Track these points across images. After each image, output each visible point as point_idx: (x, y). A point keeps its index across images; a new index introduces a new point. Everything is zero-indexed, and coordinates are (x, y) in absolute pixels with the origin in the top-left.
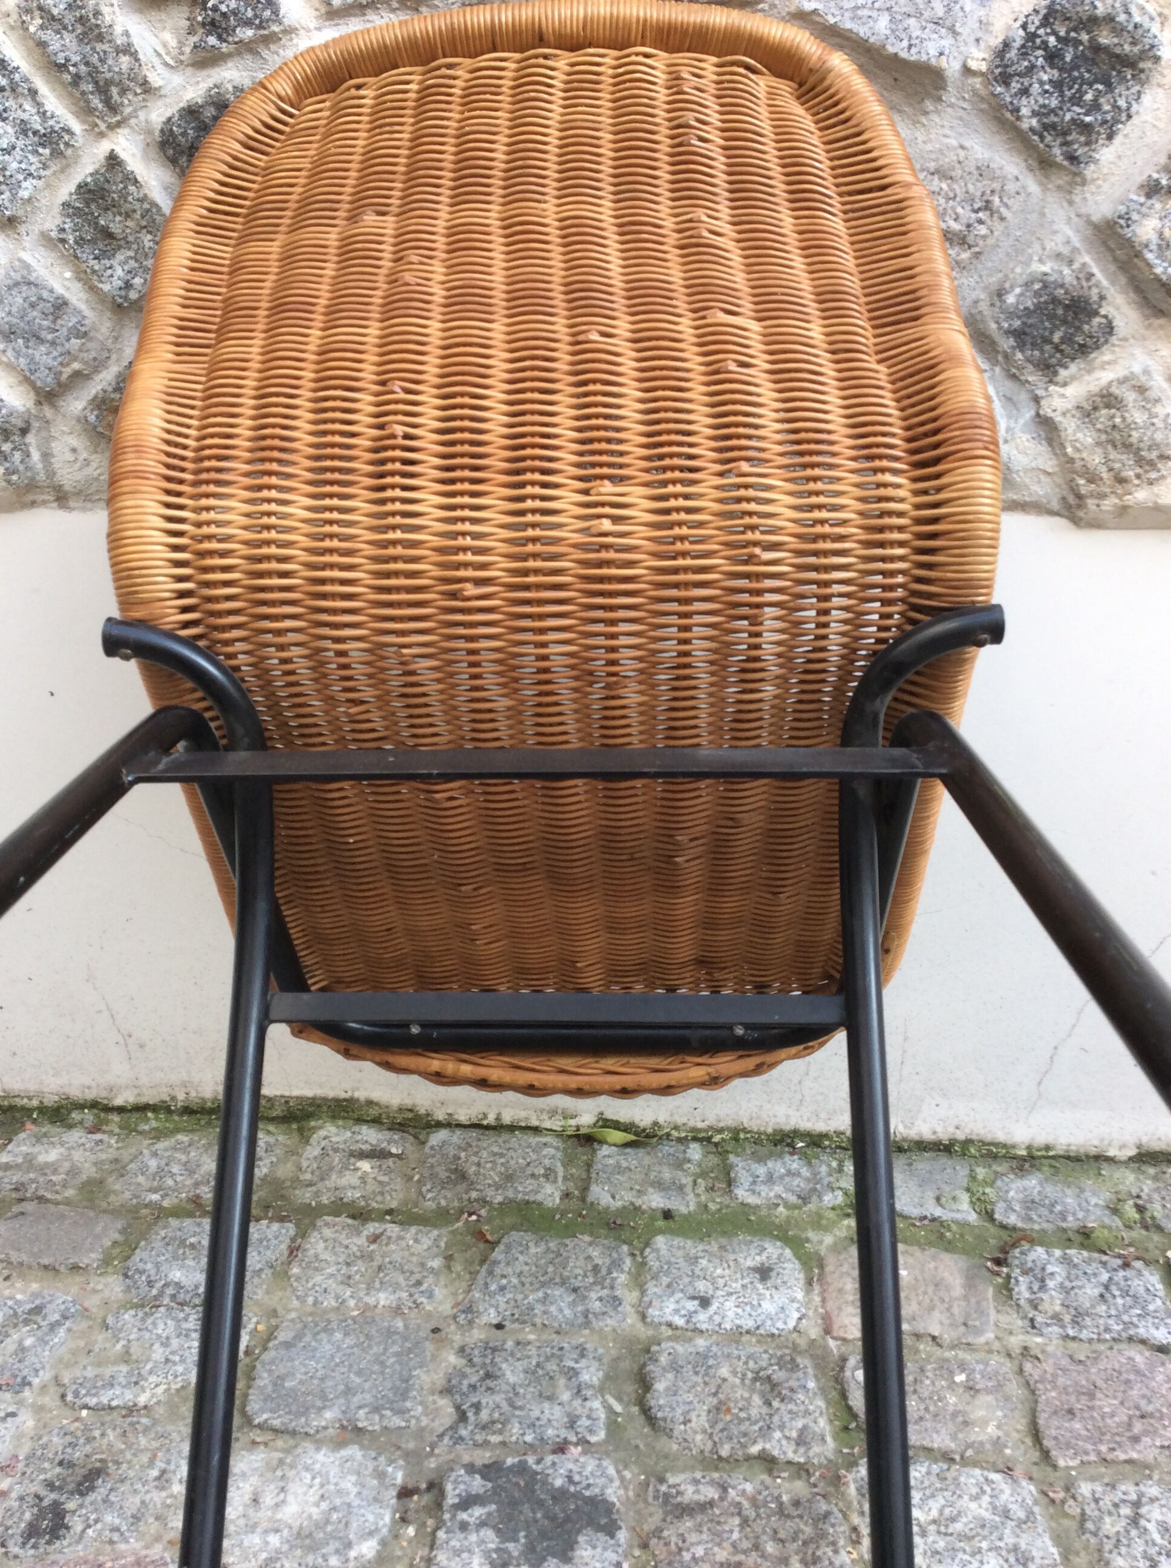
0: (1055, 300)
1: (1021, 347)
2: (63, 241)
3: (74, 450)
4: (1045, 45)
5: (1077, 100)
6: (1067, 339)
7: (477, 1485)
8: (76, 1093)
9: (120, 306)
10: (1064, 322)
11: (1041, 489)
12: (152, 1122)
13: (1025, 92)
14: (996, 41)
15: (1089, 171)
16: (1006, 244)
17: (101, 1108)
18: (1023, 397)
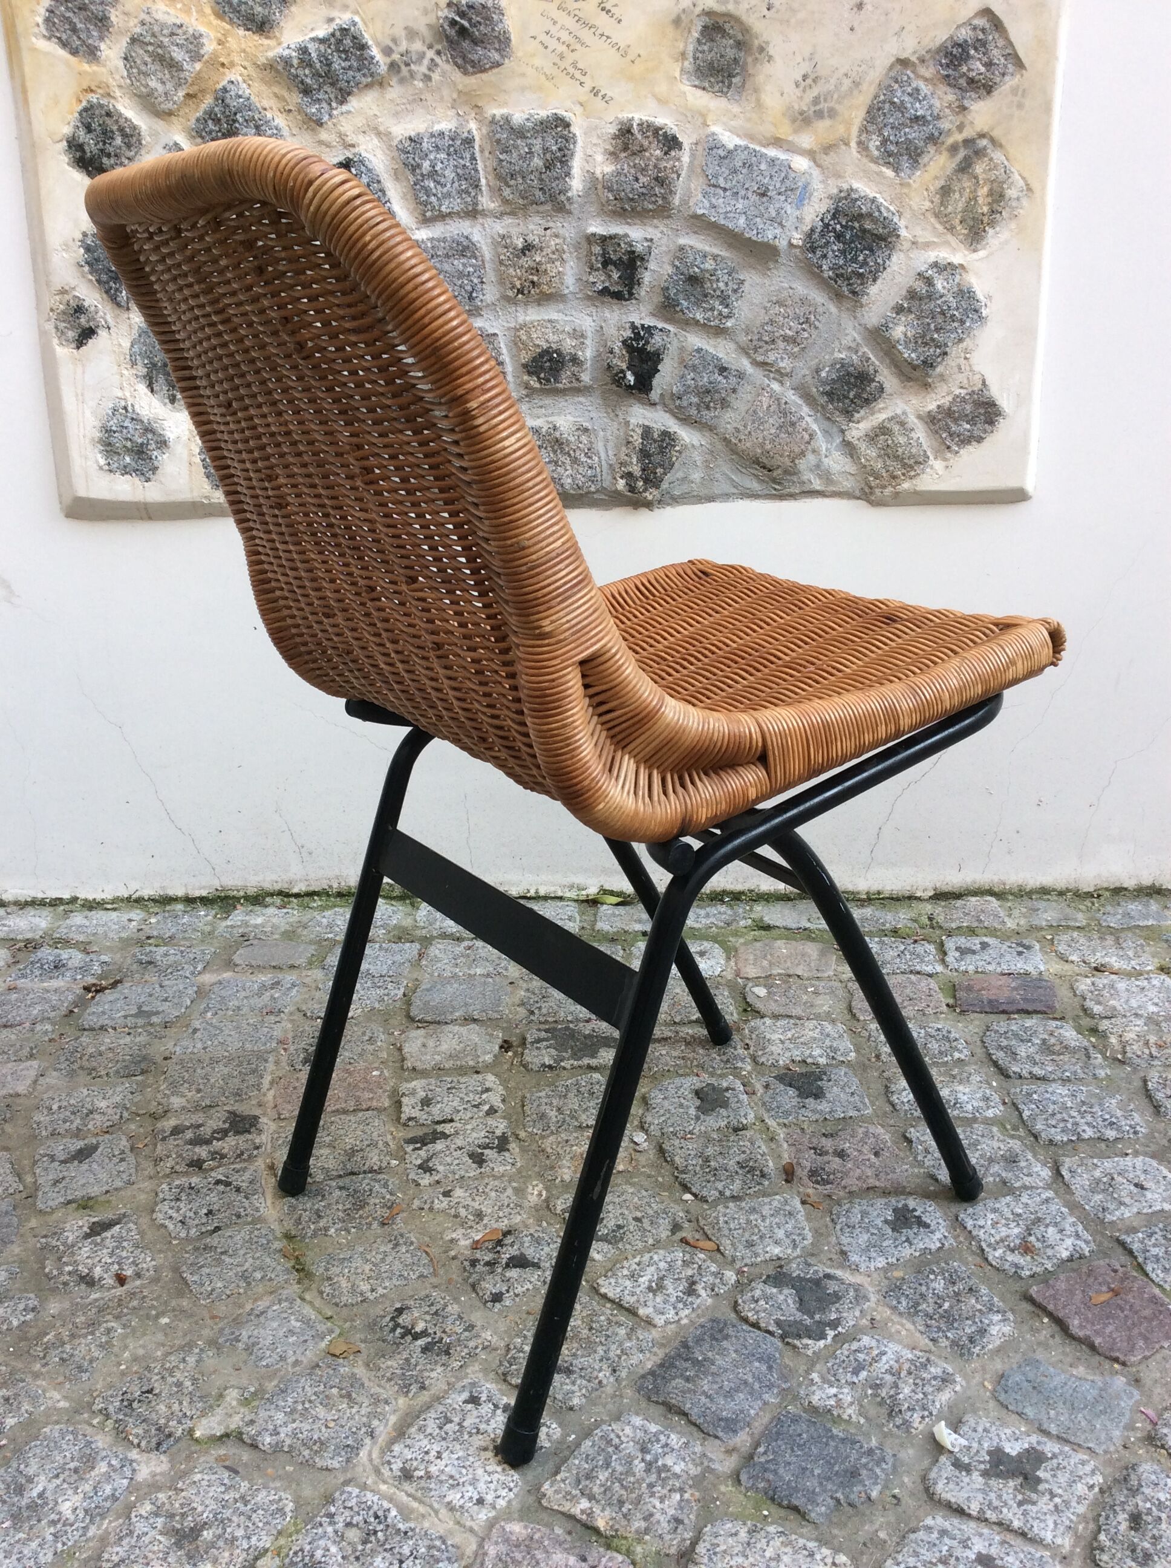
0: (849, 374)
1: (831, 401)
4: (834, 229)
5: (854, 260)
6: (858, 396)
7: (543, 1035)
8: (268, 886)
10: (855, 386)
11: (847, 484)
12: (317, 902)
13: (825, 256)
14: (807, 228)
15: (864, 300)
16: (820, 342)
17: (285, 895)
18: (835, 429)
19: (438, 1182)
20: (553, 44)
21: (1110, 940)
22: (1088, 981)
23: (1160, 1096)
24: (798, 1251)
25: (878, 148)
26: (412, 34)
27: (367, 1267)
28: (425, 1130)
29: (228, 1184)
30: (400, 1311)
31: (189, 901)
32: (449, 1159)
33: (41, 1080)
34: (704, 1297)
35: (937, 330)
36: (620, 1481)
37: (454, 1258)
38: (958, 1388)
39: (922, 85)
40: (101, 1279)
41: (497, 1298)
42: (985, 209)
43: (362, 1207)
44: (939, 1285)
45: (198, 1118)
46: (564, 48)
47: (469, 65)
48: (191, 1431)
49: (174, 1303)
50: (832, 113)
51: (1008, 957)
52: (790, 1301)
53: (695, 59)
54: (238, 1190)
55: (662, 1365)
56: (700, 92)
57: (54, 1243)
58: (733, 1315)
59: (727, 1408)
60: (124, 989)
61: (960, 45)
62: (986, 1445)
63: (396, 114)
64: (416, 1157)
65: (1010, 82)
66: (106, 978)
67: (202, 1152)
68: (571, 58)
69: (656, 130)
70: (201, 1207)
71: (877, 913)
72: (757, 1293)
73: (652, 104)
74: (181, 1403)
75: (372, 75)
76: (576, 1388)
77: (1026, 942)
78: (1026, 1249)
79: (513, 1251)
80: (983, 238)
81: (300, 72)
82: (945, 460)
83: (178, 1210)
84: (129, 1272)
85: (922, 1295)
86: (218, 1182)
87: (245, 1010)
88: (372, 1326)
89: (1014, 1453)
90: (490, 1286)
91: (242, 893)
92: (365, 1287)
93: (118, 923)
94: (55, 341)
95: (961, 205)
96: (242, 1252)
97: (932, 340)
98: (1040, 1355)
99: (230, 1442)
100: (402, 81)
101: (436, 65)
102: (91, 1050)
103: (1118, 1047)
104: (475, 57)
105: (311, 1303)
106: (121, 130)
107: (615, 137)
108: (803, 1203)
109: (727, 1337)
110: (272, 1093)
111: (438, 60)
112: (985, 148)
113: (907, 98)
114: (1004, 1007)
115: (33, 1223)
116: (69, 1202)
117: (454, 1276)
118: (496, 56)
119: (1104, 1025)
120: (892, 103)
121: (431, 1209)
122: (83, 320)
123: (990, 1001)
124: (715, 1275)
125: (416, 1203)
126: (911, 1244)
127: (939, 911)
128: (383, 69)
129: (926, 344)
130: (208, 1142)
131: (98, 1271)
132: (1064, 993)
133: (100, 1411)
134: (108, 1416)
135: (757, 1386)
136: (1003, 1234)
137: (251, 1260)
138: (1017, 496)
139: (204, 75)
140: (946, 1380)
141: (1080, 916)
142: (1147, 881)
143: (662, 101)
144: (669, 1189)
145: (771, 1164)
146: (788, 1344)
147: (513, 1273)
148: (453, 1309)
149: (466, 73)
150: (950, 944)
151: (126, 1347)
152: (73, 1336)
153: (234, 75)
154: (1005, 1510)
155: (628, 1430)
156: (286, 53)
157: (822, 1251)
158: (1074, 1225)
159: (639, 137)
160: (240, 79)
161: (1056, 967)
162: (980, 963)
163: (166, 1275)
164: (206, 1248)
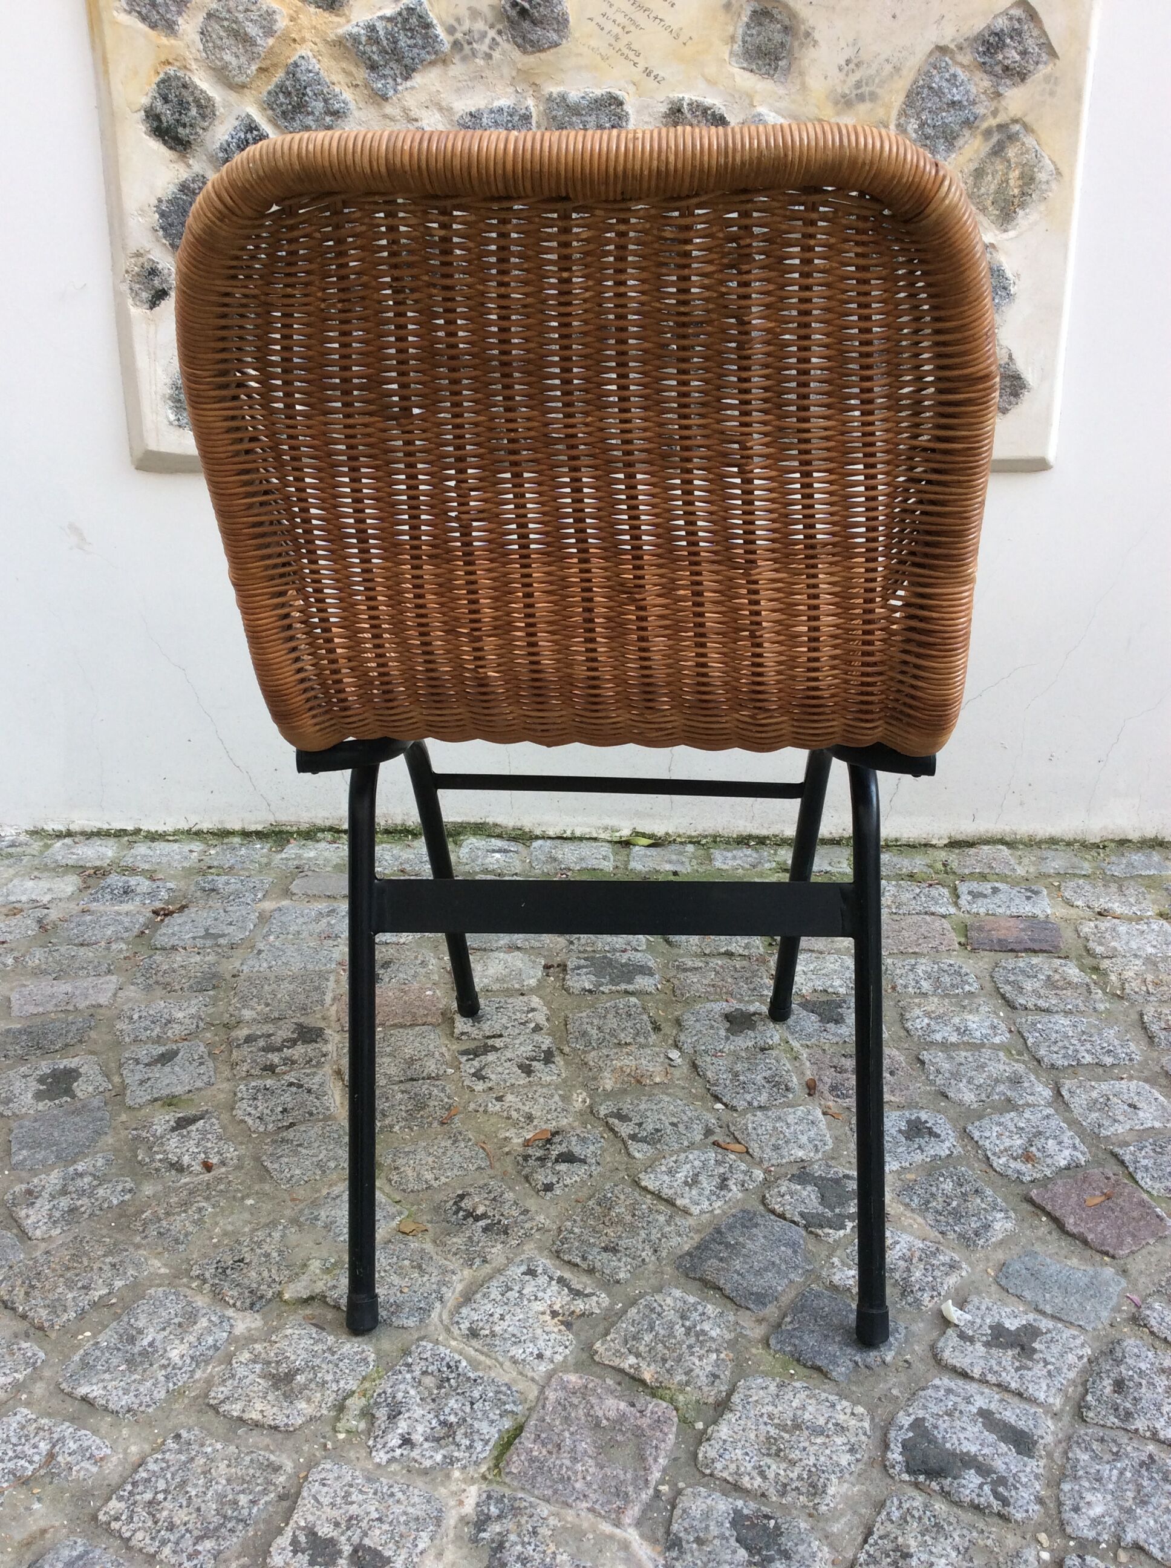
7: (583, 963)
8: (320, 822)
17: (335, 831)
19: (491, 1089)
20: (609, 26)
21: (1114, 888)
22: (1092, 924)
23: (1154, 1028)
24: (820, 1155)
25: (916, 132)
26: (474, 14)
27: (430, 1159)
28: (477, 1043)
29: (300, 1086)
30: (462, 1197)
31: (245, 834)
32: (500, 1069)
33: (120, 994)
34: (735, 1191)
36: (663, 1342)
37: (508, 1153)
38: (964, 1274)
39: (959, 71)
40: (189, 1166)
41: (549, 1188)
42: (1016, 191)
43: (423, 1108)
44: (948, 1186)
45: (268, 1028)
46: (619, 30)
47: (528, 45)
48: (280, 1294)
49: (257, 1188)
50: (873, 97)
51: (1017, 901)
52: (813, 1196)
53: (744, 42)
54: (309, 1091)
55: (697, 1248)
56: (747, 74)
57: (144, 1134)
58: (761, 1208)
59: (758, 1284)
60: (191, 912)
61: (996, 34)
62: (988, 1321)
63: (458, 90)
64: (470, 1067)
65: (1043, 70)
66: (172, 904)
67: (275, 1058)
68: (625, 39)
69: (705, 110)
70: (277, 1105)
71: (895, 859)
72: (783, 1189)
73: (702, 85)
74: (270, 1271)
75: (436, 53)
76: (622, 1264)
77: (1034, 887)
78: (1028, 1157)
79: (563, 1149)
80: (1013, 219)
81: (368, 49)
83: (256, 1108)
84: (214, 1160)
85: (932, 1195)
86: (291, 1084)
87: (305, 934)
88: (437, 1209)
89: (1013, 1328)
90: (542, 1177)
91: (295, 829)
92: (429, 1176)
93: (180, 853)
94: (130, 301)
95: (993, 187)
96: (316, 1145)
98: (1038, 1247)
99: (316, 1303)
100: (464, 59)
101: (498, 44)
102: (165, 967)
103: (1117, 984)
104: (534, 37)
105: (380, 1188)
106: (197, 101)
107: (666, 116)
108: (824, 1114)
109: (756, 1225)
110: (334, 1008)
111: (498, 39)
112: (1017, 133)
113: (944, 84)
114: (1012, 946)
115: (124, 1117)
116: (156, 1100)
117: (509, 1169)
118: (555, 37)
119: (1105, 964)
120: (930, 88)
121: (485, 1112)
122: (156, 282)
123: (1000, 940)
124: (745, 1173)
125: (472, 1106)
126: (922, 1151)
127: (953, 858)
128: (446, 47)
130: (279, 1050)
131: (186, 1160)
132: (1068, 934)
133: (198, 1276)
134: (205, 1281)
135: (783, 1267)
136: (1007, 1144)
137: (324, 1152)
138: (1039, 465)
139: (276, 50)
140: (953, 1266)
141: (1086, 865)
142: (1150, 833)
143: (711, 82)
144: (702, 1099)
145: (795, 1079)
146: (811, 1232)
147: (563, 1167)
148: (509, 1196)
149: (525, 52)
150: (963, 888)
151: (217, 1224)
152: (168, 1214)
153: (304, 50)
154: (1004, 1374)
155: (669, 1301)
156: (355, 30)
157: (842, 1155)
158: (1072, 1138)
159: (689, 116)
160: (310, 54)
161: (1062, 911)
162: (991, 906)
163: (248, 1163)
164: (284, 1141)
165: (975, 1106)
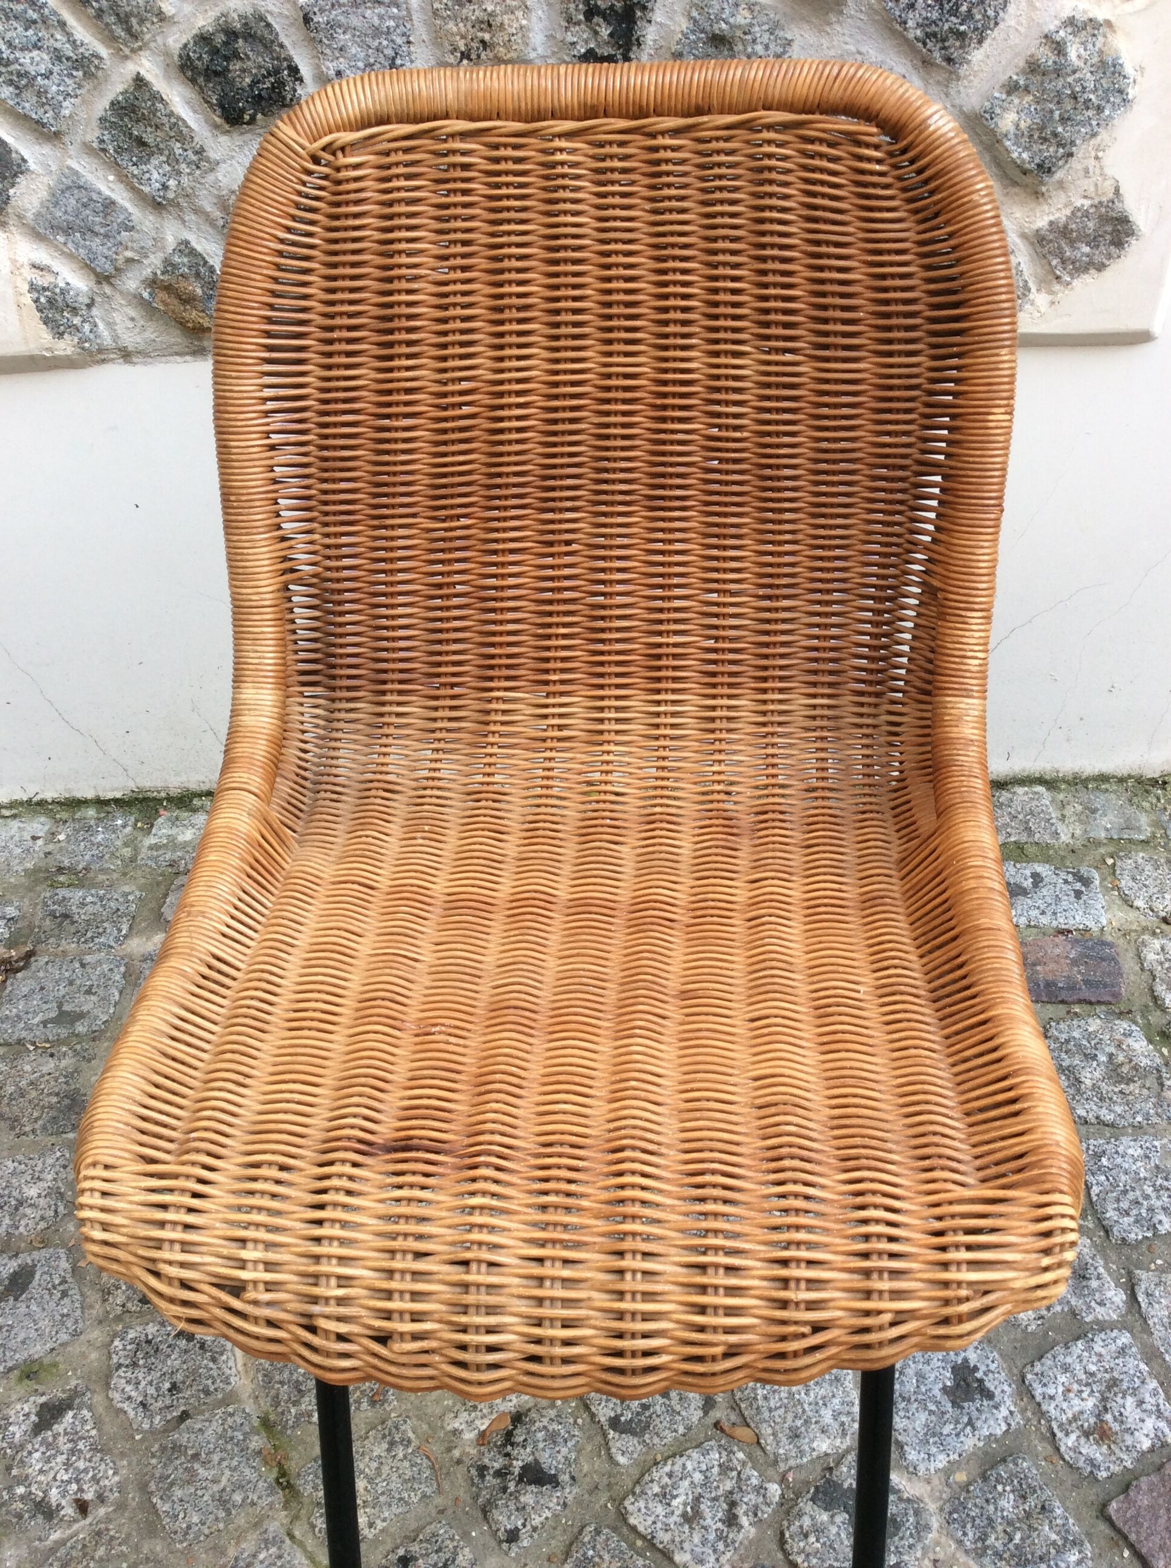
2: (104, 150)
3: (132, 319)
5: (954, 12)
8: (194, 786)
9: (159, 204)
15: (963, 70)
22: (1157, 944)
29: (189, 1340)
30: (404, 1562)
31: (100, 803)
34: (748, 1528)
35: (1064, 120)
37: (459, 1462)
40: (59, 1508)
41: (513, 1536)
44: (1008, 1503)
49: (145, 1548)
51: (1065, 904)
52: (843, 1536)
58: (780, 1556)
60: (38, 969)
66: (15, 948)
70: (163, 1377)
72: (806, 1522)
77: (1084, 871)
78: (1100, 1433)
79: (526, 1455)
82: (1051, 292)
83: (137, 1384)
84: (89, 1496)
85: (990, 1520)
91: (163, 795)
93: (21, 842)
96: (216, 1458)
97: (1055, 135)
105: (301, 1545)
114: (1064, 995)
116: (10, 1371)
117: (461, 1493)
123: (1048, 985)
124: (757, 1489)
126: (974, 1429)
129: (1045, 140)
131: (54, 1495)
132: (1128, 964)
136: (1076, 1409)
137: (227, 1472)
138: (1142, 337)
141: (1144, 821)
147: (529, 1494)
148: (464, 1556)
158: (1155, 1393)
161: (1119, 917)
162: (1034, 913)
163: (134, 1497)
164: (177, 1448)
165: (1032, 1328)
